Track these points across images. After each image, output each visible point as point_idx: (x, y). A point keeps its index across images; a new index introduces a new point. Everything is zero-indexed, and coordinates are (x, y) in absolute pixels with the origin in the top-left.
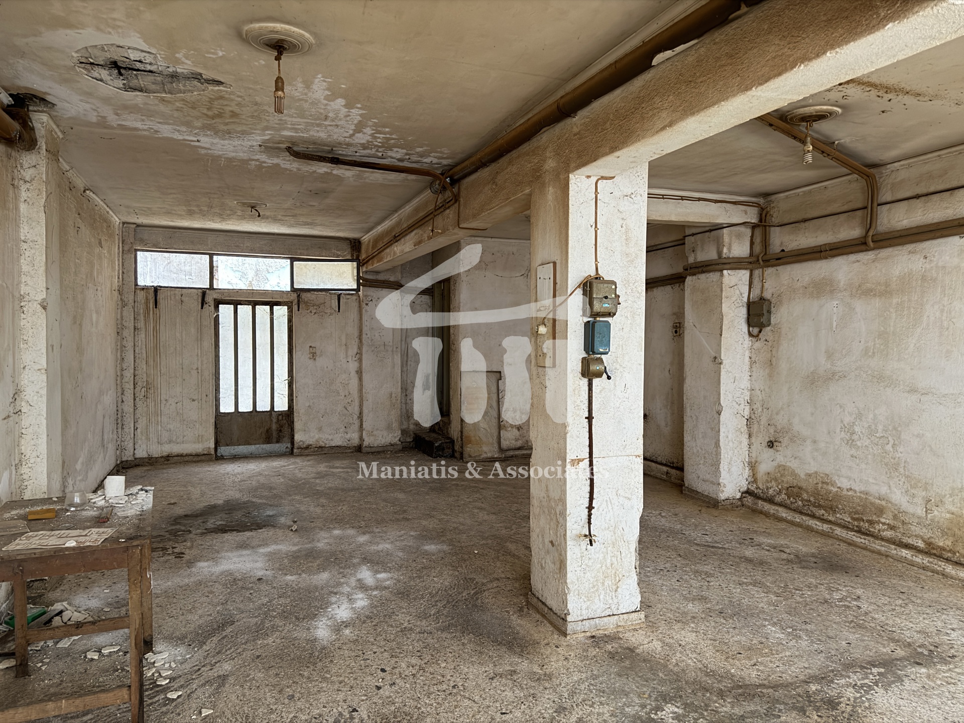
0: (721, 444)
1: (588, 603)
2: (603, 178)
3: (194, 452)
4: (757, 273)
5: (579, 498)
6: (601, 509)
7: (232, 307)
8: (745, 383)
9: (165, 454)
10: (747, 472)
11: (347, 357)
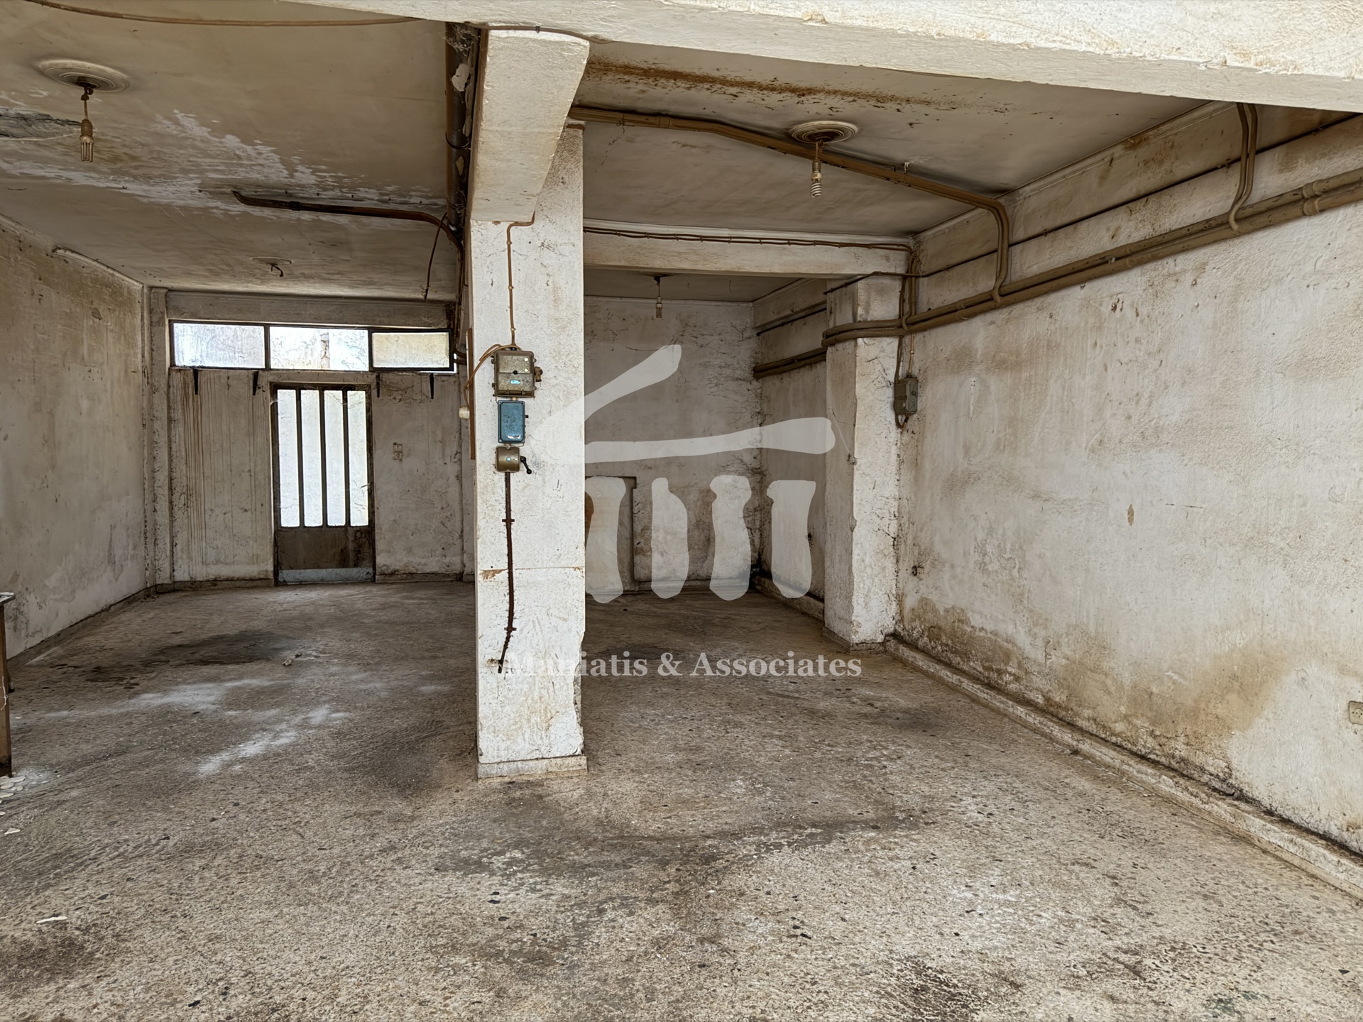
0: (854, 570)
1: (508, 743)
2: (517, 224)
3: (248, 576)
4: (907, 339)
5: (494, 617)
6: (525, 631)
7: (293, 392)
8: (891, 490)
9: (211, 577)
10: (894, 608)
11: (444, 456)
